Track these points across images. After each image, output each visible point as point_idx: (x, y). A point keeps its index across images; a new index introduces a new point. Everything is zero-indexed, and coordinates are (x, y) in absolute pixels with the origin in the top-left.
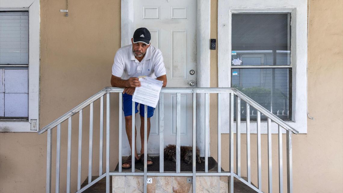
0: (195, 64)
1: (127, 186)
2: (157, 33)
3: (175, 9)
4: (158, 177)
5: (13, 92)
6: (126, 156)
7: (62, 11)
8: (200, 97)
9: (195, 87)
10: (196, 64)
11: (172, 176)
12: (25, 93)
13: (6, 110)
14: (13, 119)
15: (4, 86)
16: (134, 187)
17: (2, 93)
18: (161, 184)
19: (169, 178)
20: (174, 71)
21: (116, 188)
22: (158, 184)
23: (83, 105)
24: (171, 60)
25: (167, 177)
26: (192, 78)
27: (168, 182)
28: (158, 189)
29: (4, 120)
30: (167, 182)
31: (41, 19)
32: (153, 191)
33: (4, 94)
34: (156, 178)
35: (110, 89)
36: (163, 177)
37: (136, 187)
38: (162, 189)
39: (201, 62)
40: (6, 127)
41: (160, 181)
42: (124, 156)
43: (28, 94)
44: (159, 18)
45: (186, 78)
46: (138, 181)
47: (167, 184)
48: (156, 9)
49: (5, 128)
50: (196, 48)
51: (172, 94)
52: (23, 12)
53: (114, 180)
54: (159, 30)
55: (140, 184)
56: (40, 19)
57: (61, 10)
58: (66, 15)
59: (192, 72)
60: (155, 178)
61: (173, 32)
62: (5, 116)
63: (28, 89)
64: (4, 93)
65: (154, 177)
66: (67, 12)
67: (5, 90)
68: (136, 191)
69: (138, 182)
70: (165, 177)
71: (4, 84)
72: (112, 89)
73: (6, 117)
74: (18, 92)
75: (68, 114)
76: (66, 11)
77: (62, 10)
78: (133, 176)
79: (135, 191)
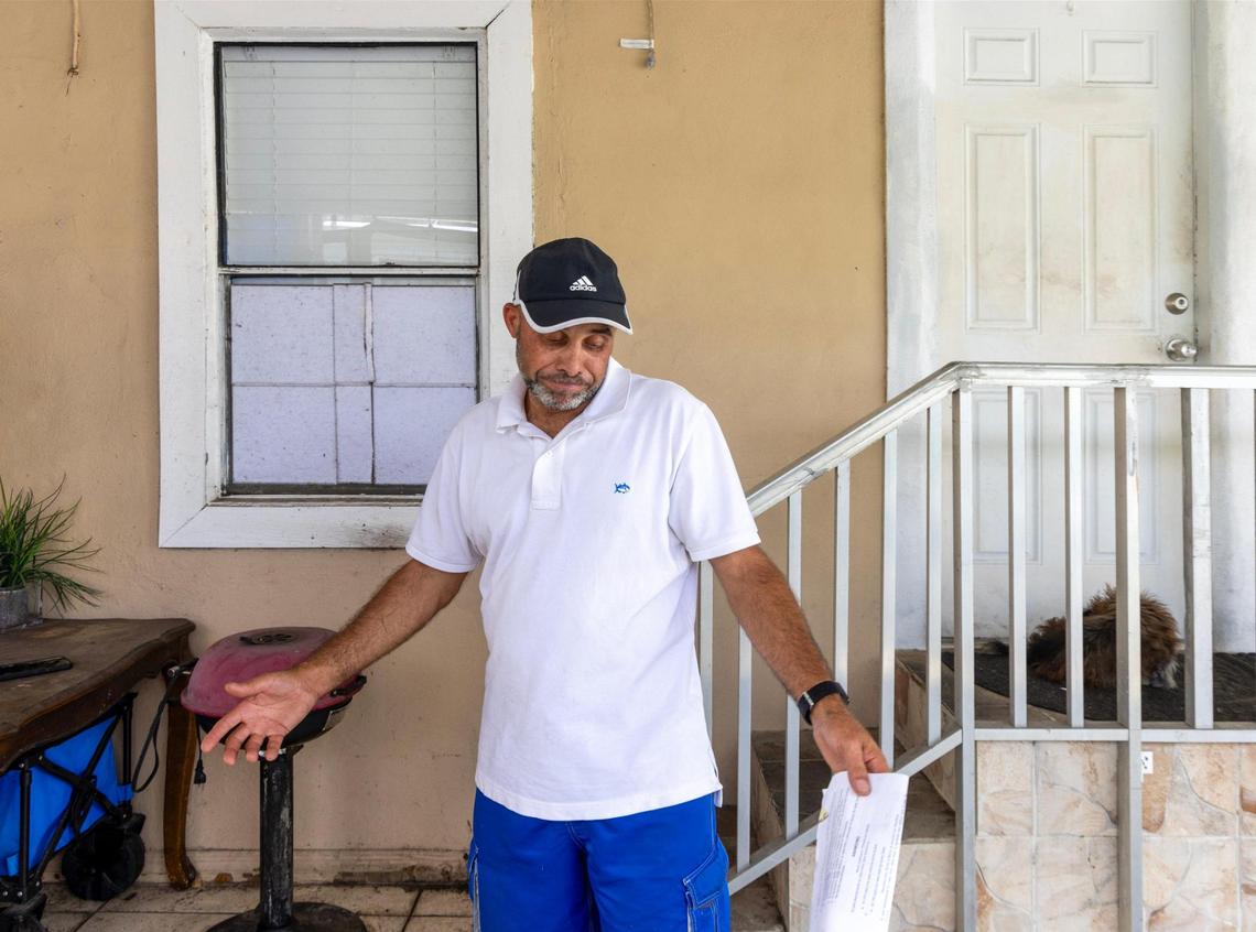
0: (1189, 268)
1: (1040, 783)
2: (1027, 140)
3: (1101, 42)
4: (1177, 747)
5: (410, 381)
6: (912, 648)
7: (626, 43)
8: (1228, 404)
9: (1190, 361)
10: (1195, 269)
11: (1240, 744)
12: (463, 385)
13: (379, 457)
14: (414, 494)
15: (370, 356)
16: (1073, 789)
17: (363, 384)
18: (1192, 774)
19: (1223, 751)
20: (1100, 296)
21: (994, 794)
22: (1178, 778)
23: (856, 439)
24: (1087, 253)
25: (1215, 746)
26: (1179, 326)
27: (1220, 767)
28: (1177, 797)
29: (374, 496)
30: (1216, 769)
31: (536, 76)
32: (1155, 806)
33: (369, 388)
34: (1166, 749)
35: (973, 373)
36: (1198, 747)
37: (1081, 789)
38: (1193, 799)
39: (1231, 258)
40: (389, 527)
41: (1185, 762)
42: (904, 647)
43: (477, 388)
44: (1032, 81)
45: (1149, 327)
46: (1092, 765)
47: (1216, 776)
48: (1020, 40)
49: (386, 534)
50: (1191, 203)
51: (1091, 394)
52: (449, 48)
53: (988, 761)
54: (1034, 130)
55: (1100, 777)
56: (533, 76)
57: (622, 41)
58: (647, 59)
59: (1182, 302)
60: (1163, 751)
61: (1094, 138)
62: (378, 482)
63: (478, 368)
64: (371, 384)
65: (1159, 749)
66: (650, 50)
67: (374, 371)
68: (1081, 806)
69: (1089, 769)
70: (1208, 747)
71: (369, 349)
72: (983, 372)
73: (379, 486)
74: (433, 381)
75: (792, 479)
76: (644, 44)
77: (627, 41)
78: (1068, 742)
79: (1076, 804)
